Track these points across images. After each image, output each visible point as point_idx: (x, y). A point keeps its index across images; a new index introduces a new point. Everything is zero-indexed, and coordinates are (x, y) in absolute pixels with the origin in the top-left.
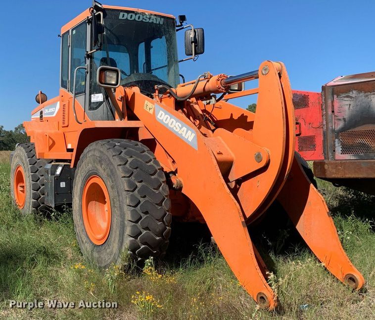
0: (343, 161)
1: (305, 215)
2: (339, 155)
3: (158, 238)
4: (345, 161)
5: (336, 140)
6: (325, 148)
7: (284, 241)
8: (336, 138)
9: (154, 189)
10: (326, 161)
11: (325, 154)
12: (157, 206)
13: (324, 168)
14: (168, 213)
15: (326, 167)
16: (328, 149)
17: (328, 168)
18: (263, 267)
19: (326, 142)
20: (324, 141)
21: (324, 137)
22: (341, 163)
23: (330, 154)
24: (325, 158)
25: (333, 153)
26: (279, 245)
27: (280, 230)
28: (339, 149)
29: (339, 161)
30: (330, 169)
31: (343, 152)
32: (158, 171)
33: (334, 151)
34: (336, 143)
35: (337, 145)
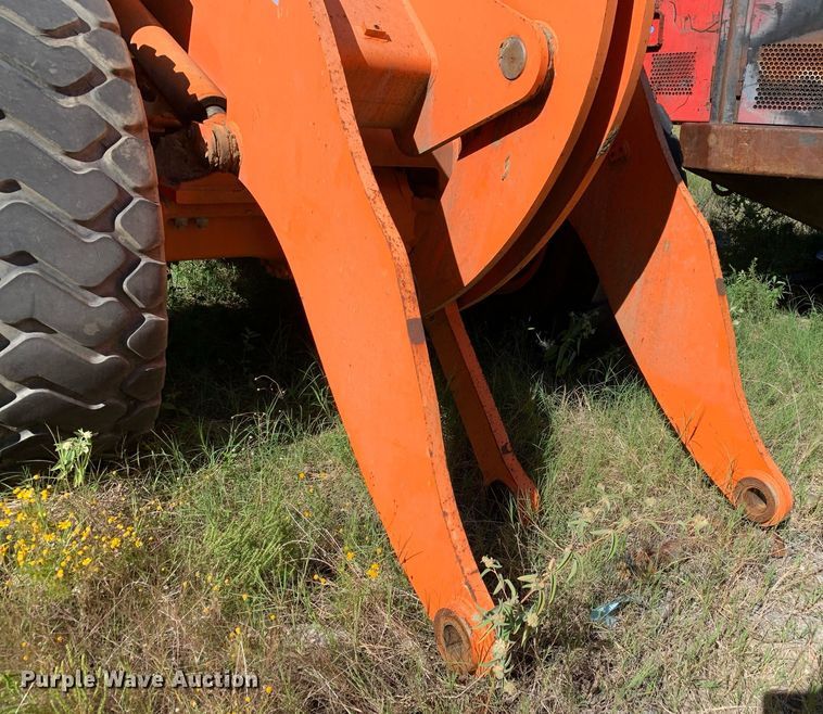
0: (757, 128)
1: (646, 281)
2: (749, 111)
3: (101, 359)
4: (761, 128)
5: (749, 67)
6: (716, 89)
7: (579, 344)
8: (750, 61)
9: (68, 154)
10: (715, 125)
11: (714, 105)
12: (81, 229)
13: (707, 143)
14: (145, 260)
15: (712, 140)
16: (723, 92)
17: (717, 143)
18: (500, 445)
19: (722, 70)
20: (717, 69)
21: (718, 59)
22: (750, 131)
23: (727, 106)
24: (713, 117)
25: (733, 104)
26: (566, 355)
27: (573, 314)
28: (750, 93)
29: (747, 127)
30: (721, 147)
31: (761, 103)
32: (110, 78)
33: (738, 98)
34: (747, 75)
35: (748, 81)
